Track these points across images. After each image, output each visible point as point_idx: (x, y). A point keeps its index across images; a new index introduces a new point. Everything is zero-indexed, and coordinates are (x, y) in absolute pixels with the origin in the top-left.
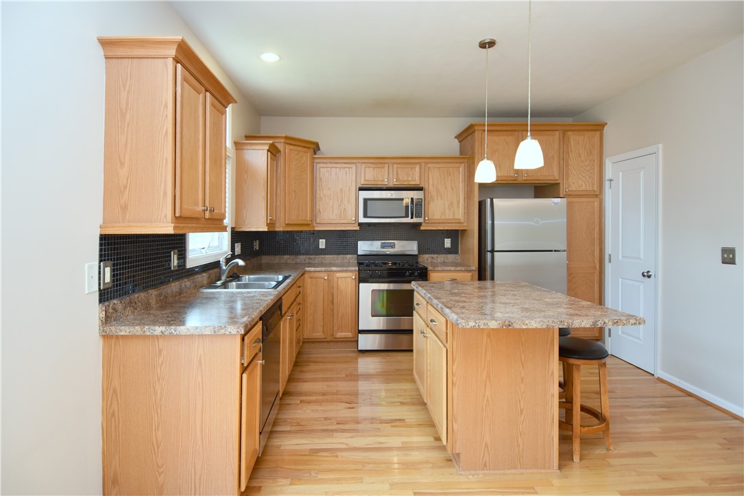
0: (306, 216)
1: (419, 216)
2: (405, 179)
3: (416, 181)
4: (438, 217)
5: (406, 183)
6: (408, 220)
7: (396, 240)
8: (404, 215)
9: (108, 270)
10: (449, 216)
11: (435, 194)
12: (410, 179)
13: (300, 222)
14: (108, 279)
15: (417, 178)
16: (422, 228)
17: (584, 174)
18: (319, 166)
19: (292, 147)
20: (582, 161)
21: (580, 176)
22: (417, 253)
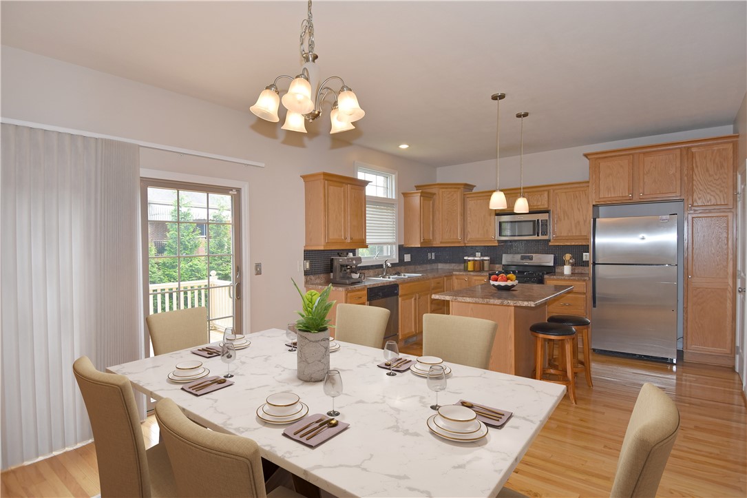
0: (457, 236)
1: (544, 233)
2: (535, 204)
3: (544, 206)
4: (565, 235)
5: (535, 207)
6: (535, 237)
7: (534, 253)
8: (532, 233)
9: (308, 264)
10: (575, 233)
11: (562, 216)
12: (539, 204)
13: (452, 240)
14: (308, 267)
15: (546, 203)
16: (550, 244)
17: (712, 189)
18: (468, 199)
19: (443, 190)
20: (710, 176)
21: (708, 191)
22: (552, 264)
